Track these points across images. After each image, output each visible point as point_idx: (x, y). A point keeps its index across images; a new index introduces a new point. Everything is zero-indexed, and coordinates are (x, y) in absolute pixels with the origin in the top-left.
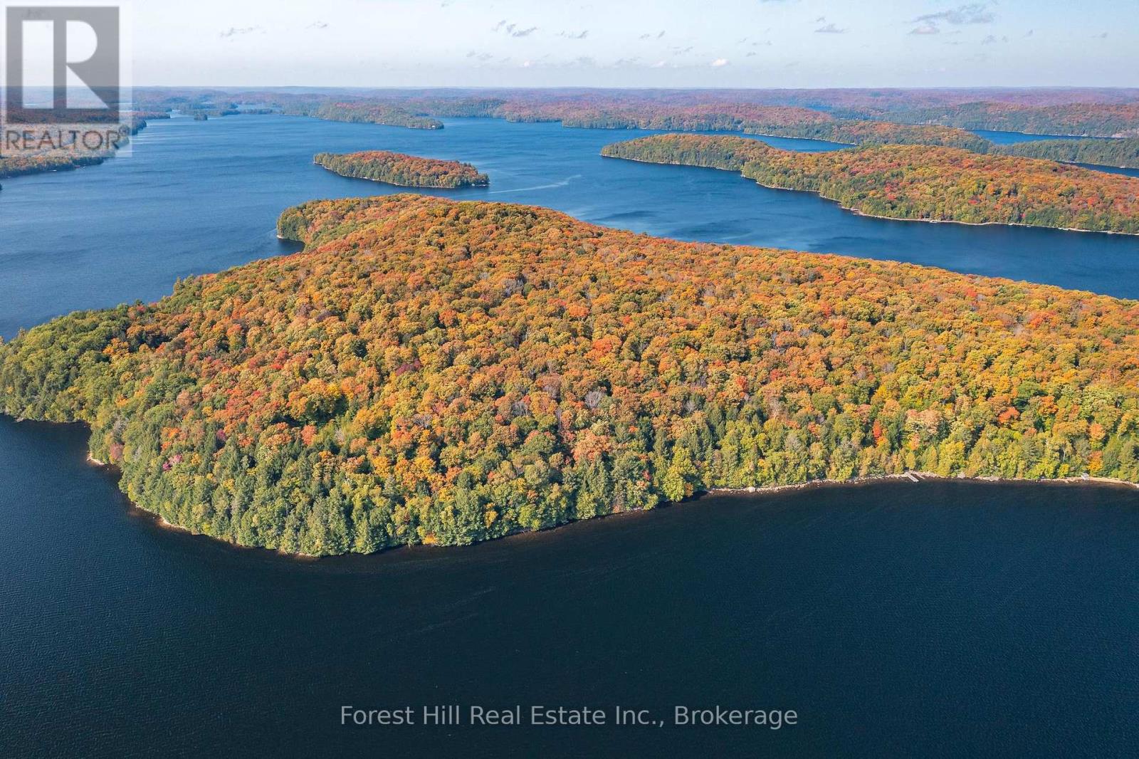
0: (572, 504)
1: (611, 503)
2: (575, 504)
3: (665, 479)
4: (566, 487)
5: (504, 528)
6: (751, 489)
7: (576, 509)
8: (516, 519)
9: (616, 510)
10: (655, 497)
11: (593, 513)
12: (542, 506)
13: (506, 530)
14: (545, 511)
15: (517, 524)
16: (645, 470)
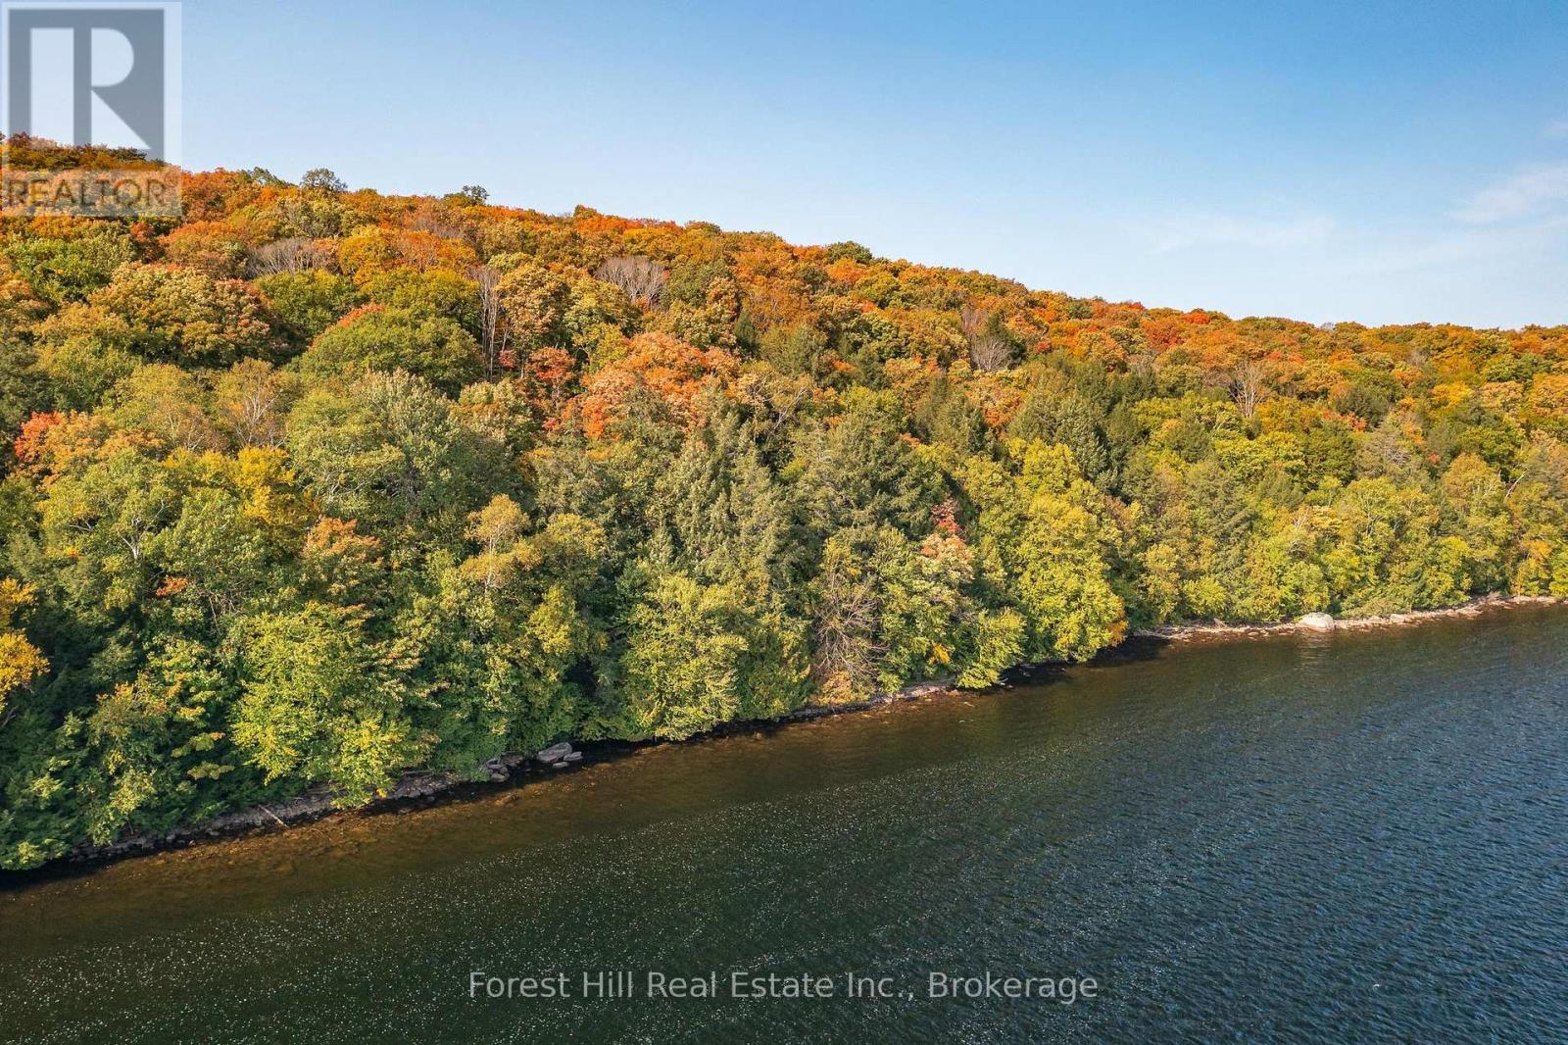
0: (602, 640)
1: (812, 644)
2: (620, 641)
3: (1025, 549)
4: (565, 528)
5: (109, 786)
6: (1317, 622)
7: (621, 672)
8: (219, 716)
9: (840, 689)
10: (1012, 621)
11: (720, 700)
12: (416, 628)
13: (128, 798)
14: (433, 661)
15: (223, 750)
16: (937, 500)
